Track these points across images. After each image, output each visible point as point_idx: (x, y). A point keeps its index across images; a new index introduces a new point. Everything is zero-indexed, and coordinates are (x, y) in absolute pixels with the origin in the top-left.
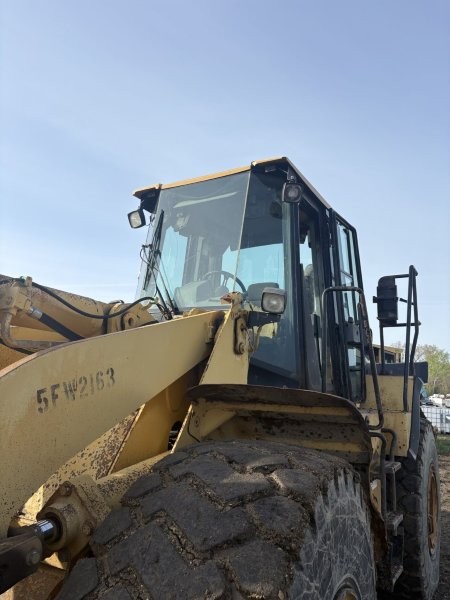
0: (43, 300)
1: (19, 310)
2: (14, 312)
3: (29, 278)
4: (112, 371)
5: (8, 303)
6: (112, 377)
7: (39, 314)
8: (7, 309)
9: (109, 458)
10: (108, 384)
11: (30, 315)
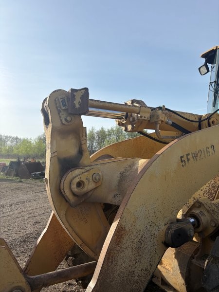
2: (160, 122)
3: (164, 106)
4: (213, 147)
5: (157, 119)
6: (213, 150)
7: (171, 122)
10: (212, 153)
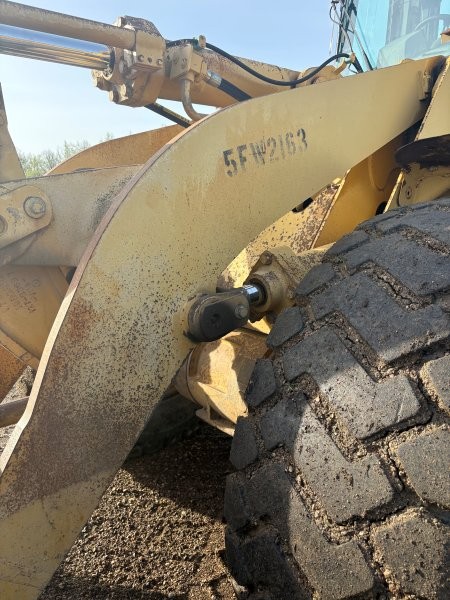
0: (222, 68)
1: (197, 75)
2: (191, 77)
3: (202, 38)
4: (304, 134)
5: (184, 67)
6: (303, 140)
7: (217, 79)
8: (184, 74)
9: (309, 238)
10: (300, 148)
11: (209, 82)
